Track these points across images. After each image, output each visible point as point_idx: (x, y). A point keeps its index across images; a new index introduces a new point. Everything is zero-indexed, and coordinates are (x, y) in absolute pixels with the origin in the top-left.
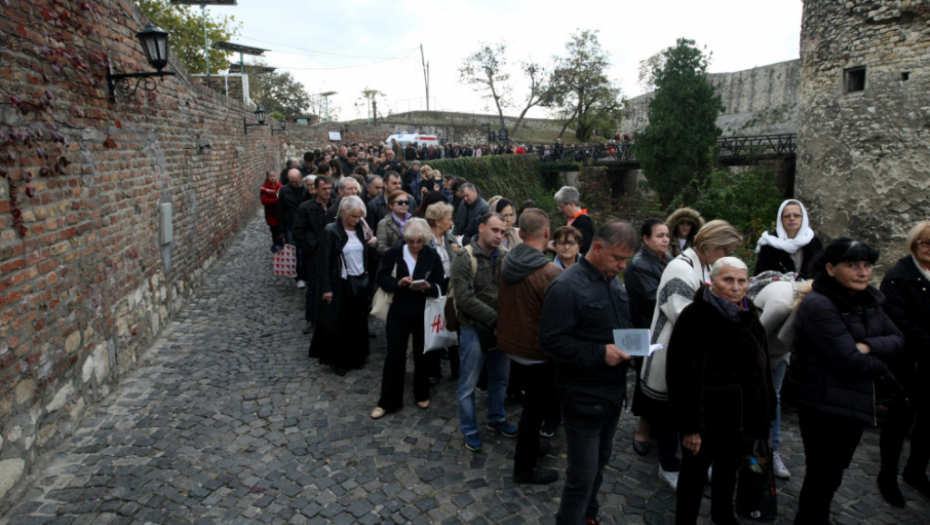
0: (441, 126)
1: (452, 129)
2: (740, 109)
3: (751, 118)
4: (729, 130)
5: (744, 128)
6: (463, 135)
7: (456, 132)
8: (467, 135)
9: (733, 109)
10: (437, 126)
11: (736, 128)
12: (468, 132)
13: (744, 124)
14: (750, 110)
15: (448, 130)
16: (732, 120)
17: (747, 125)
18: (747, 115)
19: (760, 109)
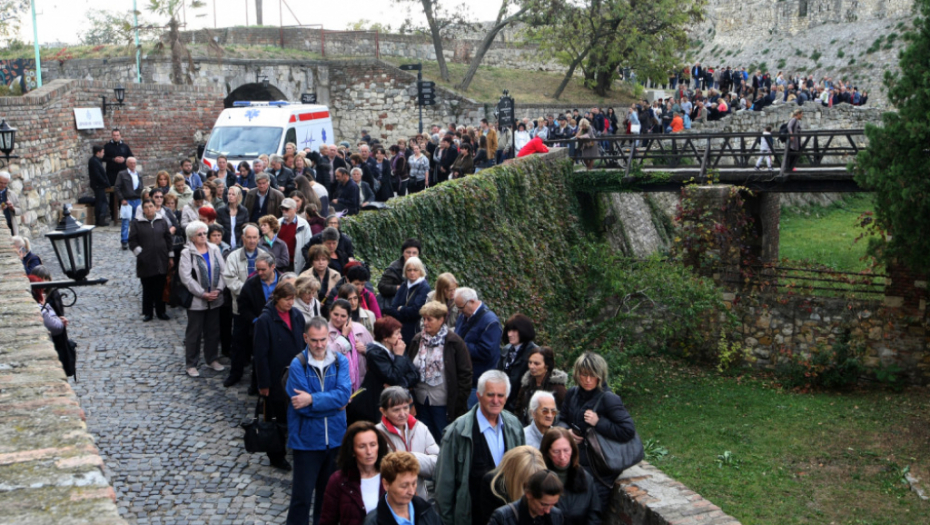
0: (300, 65)
1: (324, 71)
2: (859, 13)
3: (887, 34)
4: (841, 55)
5: (870, 51)
6: (351, 85)
7: (333, 78)
8: (362, 86)
9: (843, 13)
10: (293, 64)
11: (855, 52)
12: (363, 80)
13: (870, 44)
14: (880, 16)
15: (315, 72)
16: (844, 34)
17: (877, 46)
18: (875, 25)
19: (899, 13)
